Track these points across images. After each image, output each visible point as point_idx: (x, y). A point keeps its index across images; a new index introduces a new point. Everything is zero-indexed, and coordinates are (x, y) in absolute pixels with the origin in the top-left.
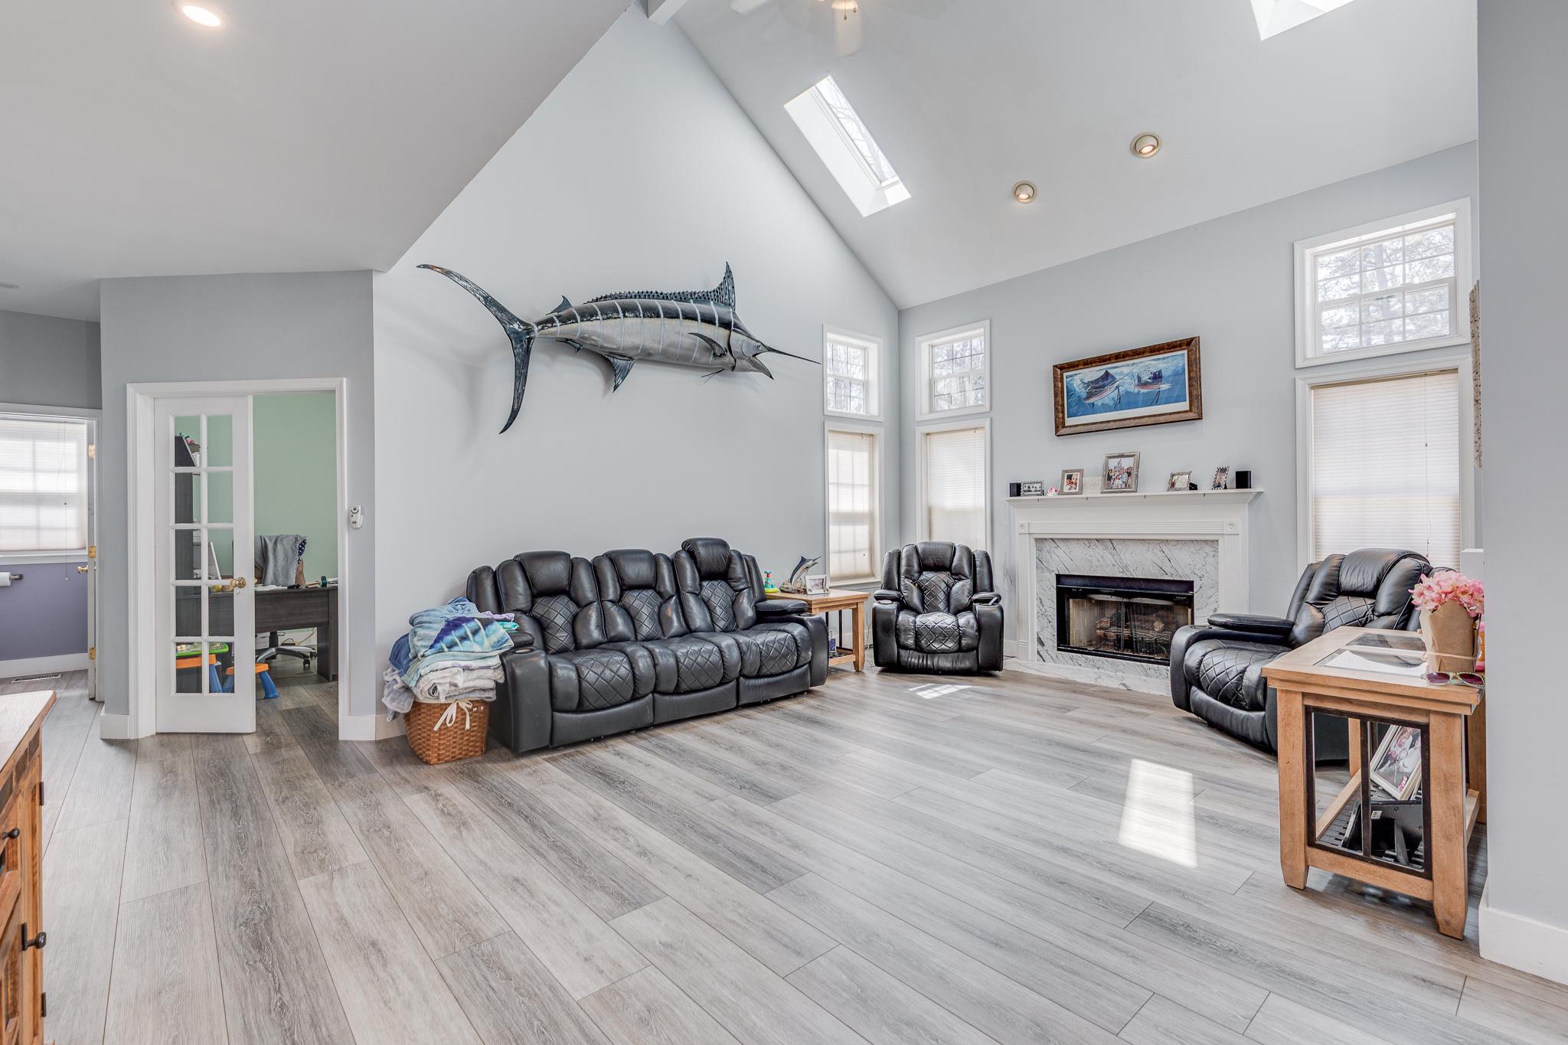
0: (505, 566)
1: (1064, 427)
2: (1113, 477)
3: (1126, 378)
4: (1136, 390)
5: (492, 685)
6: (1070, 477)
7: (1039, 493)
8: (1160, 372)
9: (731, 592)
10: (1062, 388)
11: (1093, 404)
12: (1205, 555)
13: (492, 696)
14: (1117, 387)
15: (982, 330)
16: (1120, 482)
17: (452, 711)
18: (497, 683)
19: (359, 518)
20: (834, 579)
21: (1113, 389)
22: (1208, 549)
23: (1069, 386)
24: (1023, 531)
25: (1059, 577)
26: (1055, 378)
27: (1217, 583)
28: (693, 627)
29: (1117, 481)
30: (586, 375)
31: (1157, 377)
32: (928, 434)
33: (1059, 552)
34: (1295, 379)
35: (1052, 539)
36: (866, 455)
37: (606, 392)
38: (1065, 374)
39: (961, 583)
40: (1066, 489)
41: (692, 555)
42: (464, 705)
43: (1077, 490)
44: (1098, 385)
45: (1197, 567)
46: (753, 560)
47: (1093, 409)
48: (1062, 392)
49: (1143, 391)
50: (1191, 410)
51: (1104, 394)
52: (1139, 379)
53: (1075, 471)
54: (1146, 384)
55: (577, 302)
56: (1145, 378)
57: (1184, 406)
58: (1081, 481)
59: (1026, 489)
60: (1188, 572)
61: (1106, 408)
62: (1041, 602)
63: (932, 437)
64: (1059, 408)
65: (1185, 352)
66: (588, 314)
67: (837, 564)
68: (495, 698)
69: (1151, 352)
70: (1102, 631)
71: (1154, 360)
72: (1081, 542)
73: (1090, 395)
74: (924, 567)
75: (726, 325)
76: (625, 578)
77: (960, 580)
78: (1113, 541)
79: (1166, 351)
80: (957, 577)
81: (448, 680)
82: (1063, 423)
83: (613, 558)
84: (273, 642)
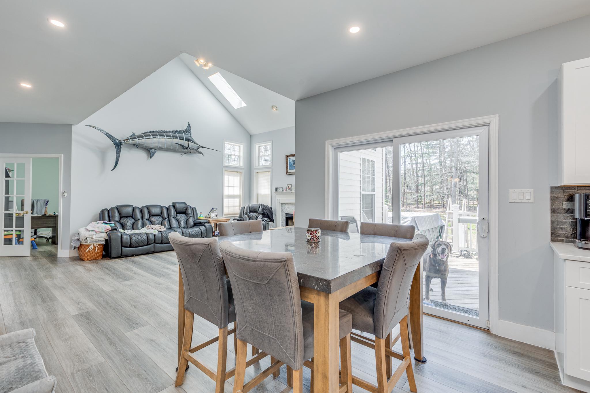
0: (112, 209)
1: (288, 172)
5: (104, 240)
6: (288, 186)
7: (282, 191)
9: (186, 217)
10: (288, 162)
13: (104, 243)
15: (270, 143)
17: (92, 247)
18: (106, 240)
19: (66, 194)
20: (225, 215)
25: (286, 214)
26: (286, 159)
28: (172, 227)
30: (142, 155)
32: (258, 172)
33: (286, 207)
35: (285, 204)
36: (239, 178)
37: (147, 159)
38: (288, 158)
39: (260, 216)
40: (287, 190)
41: (174, 207)
42: (95, 245)
43: (290, 190)
46: (195, 208)
47: (293, 168)
53: (290, 185)
55: (137, 134)
58: (291, 188)
59: (279, 189)
62: (282, 221)
63: (259, 173)
64: (287, 167)
66: (140, 137)
67: (226, 211)
68: (105, 243)
74: (251, 212)
75: (188, 140)
76: (151, 213)
80: (260, 214)
81: (91, 237)
83: (148, 207)
84: (35, 233)
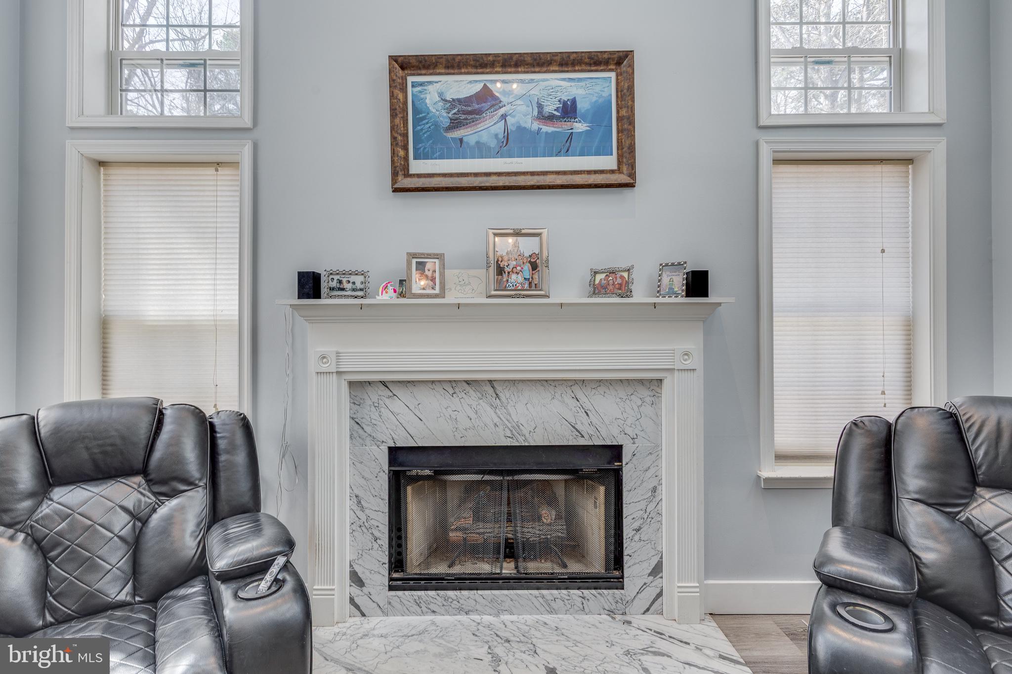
1: (407, 175)
2: (507, 269)
3: (519, 102)
4: (535, 126)
6: (421, 268)
7: (360, 293)
8: (574, 101)
10: (405, 103)
11: (461, 140)
12: (639, 402)
14: (504, 117)
16: (520, 279)
21: (496, 118)
22: (644, 393)
23: (417, 103)
24: (324, 368)
25: (394, 451)
26: (392, 80)
27: (657, 447)
29: (514, 276)
31: (569, 110)
32: (102, 164)
33: (396, 405)
34: (757, 144)
35: (384, 383)
38: (410, 79)
39: (174, 502)
40: (414, 287)
43: (437, 291)
44: (470, 109)
45: (629, 422)
47: (460, 149)
48: (405, 110)
49: (547, 129)
50: (619, 170)
51: (481, 126)
52: (540, 106)
53: (429, 256)
54: (551, 118)
56: (551, 107)
57: (609, 162)
58: (442, 275)
59: (334, 284)
60: (615, 431)
61: (481, 151)
62: (359, 502)
63: (113, 171)
64: (398, 139)
65: (613, 75)
69: (561, 65)
70: (460, 534)
71: (564, 79)
72: (439, 388)
73: (455, 124)
74: (56, 476)
77: (173, 494)
78: (495, 384)
79: (584, 67)
80: (163, 489)
82: (406, 167)
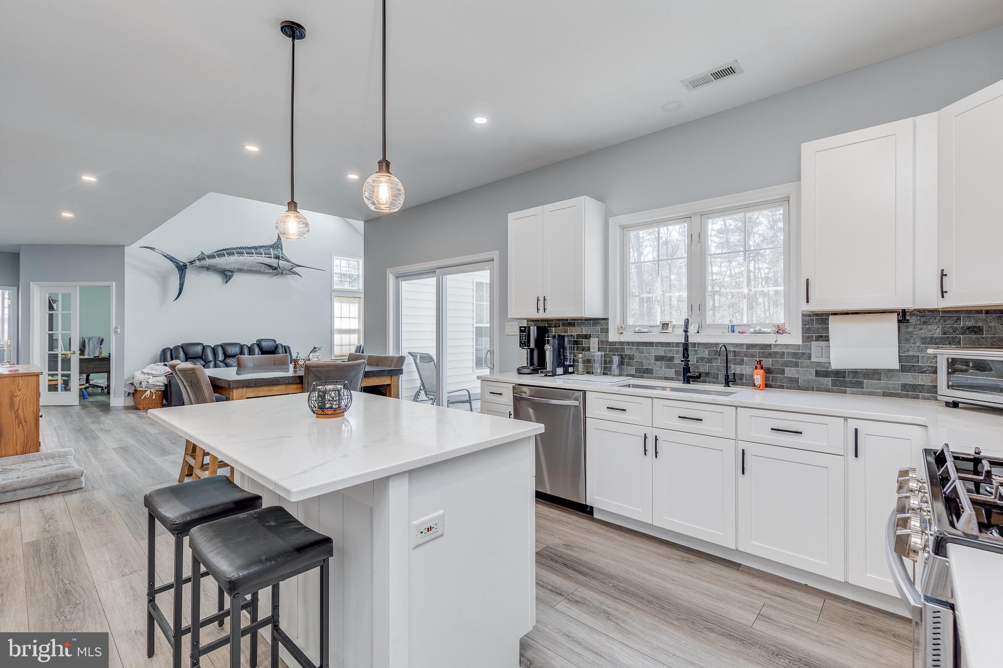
0: (176, 348)
5: (162, 384)
13: (163, 389)
17: (148, 393)
18: (165, 385)
19: (119, 330)
20: (335, 356)
30: (217, 279)
36: (357, 305)
37: (223, 284)
41: (258, 345)
42: (152, 390)
46: (289, 347)
55: (207, 253)
66: (211, 257)
67: (337, 351)
68: (164, 389)
75: (277, 257)
76: (227, 353)
81: (146, 380)
83: (223, 346)
84: (87, 381)
